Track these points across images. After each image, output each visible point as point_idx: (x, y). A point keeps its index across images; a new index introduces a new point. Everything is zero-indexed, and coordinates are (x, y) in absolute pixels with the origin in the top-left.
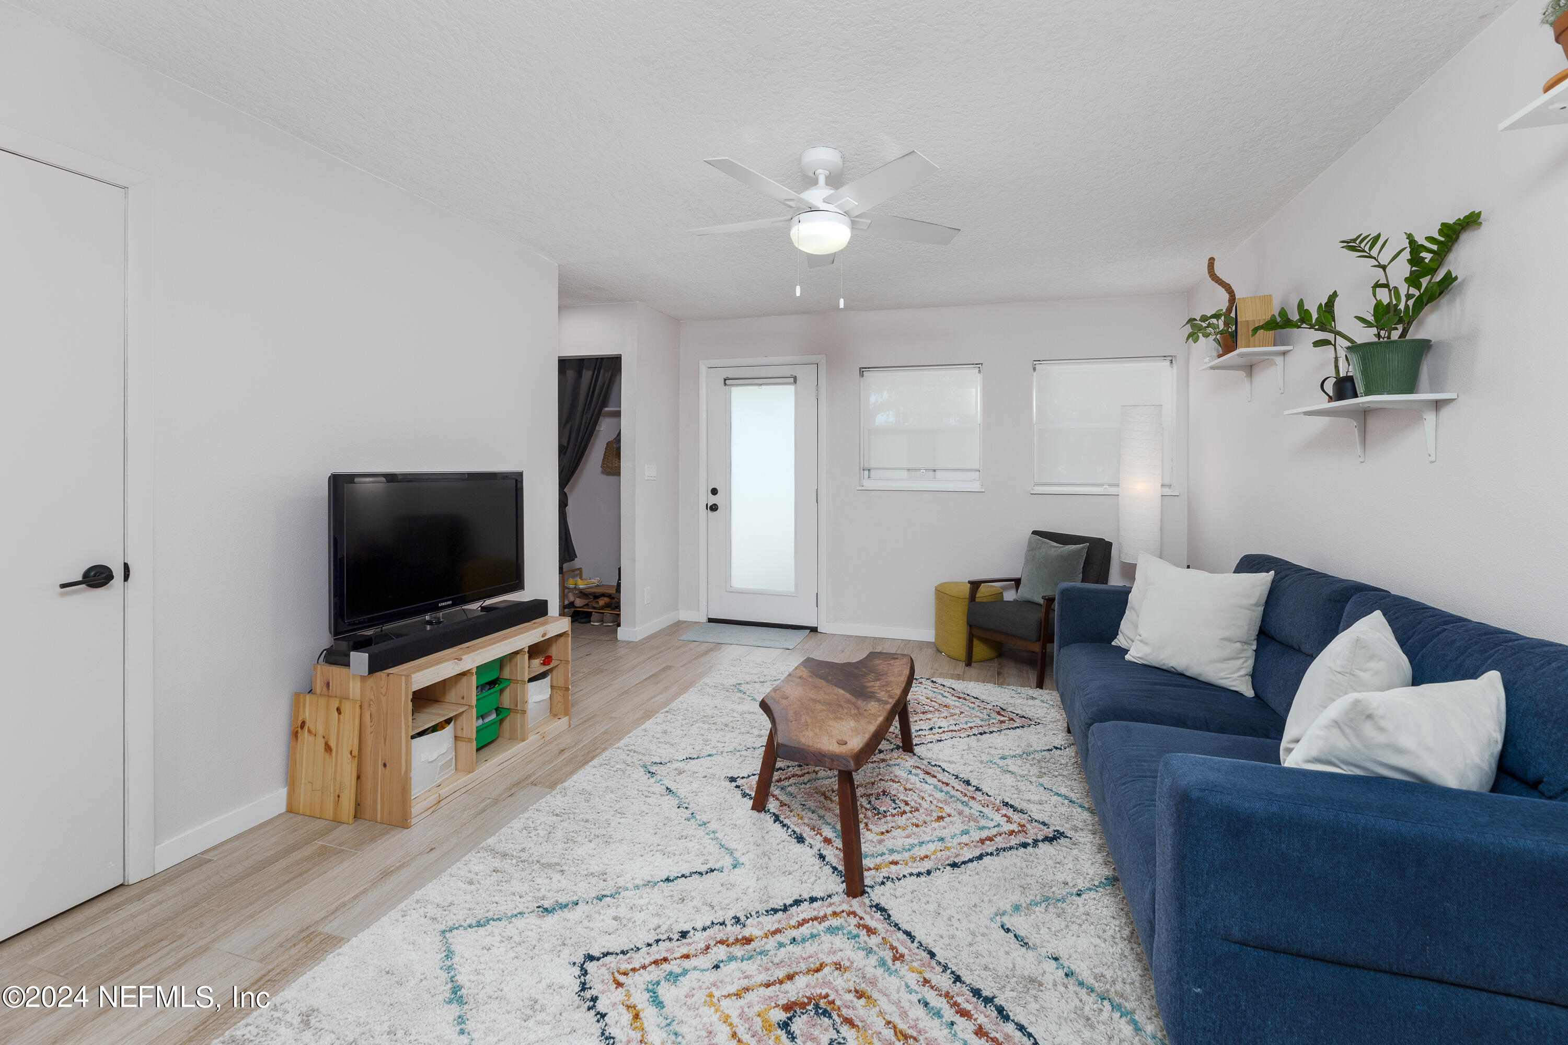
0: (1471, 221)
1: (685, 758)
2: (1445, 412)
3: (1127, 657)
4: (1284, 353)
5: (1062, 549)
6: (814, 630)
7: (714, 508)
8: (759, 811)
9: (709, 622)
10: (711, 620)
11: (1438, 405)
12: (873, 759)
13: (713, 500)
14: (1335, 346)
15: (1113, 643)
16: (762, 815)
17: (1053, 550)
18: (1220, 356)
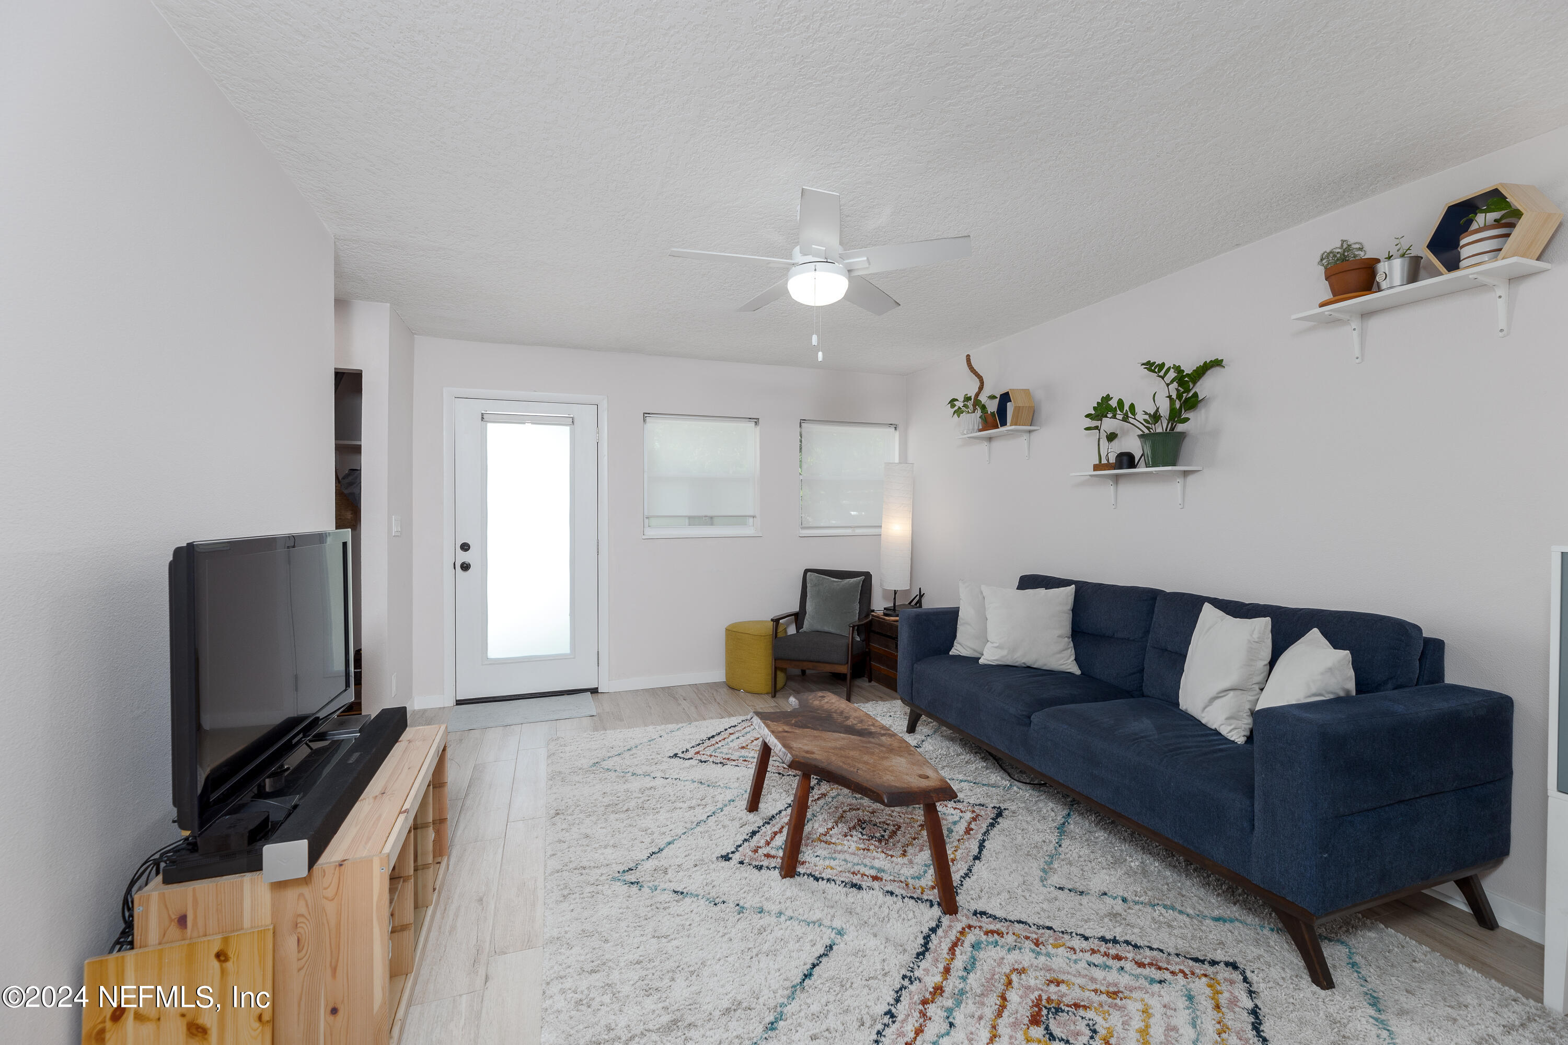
0: (1217, 363)
1: (649, 855)
2: (1191, 479)
3: (981, 661)
4: (1030, 432)
5: (843, 583)
6: (594, 691)
7: (465, 567)
8: (792, 876)
9: (457, 704)
10: (459, 703)
11: (1186, 474)
12: (813, 796)
13: (463, 557)
14: (1099, 430)
15: (951, 653)
16: (797, 878)
17: (835, 584)
18: (980, 430)
